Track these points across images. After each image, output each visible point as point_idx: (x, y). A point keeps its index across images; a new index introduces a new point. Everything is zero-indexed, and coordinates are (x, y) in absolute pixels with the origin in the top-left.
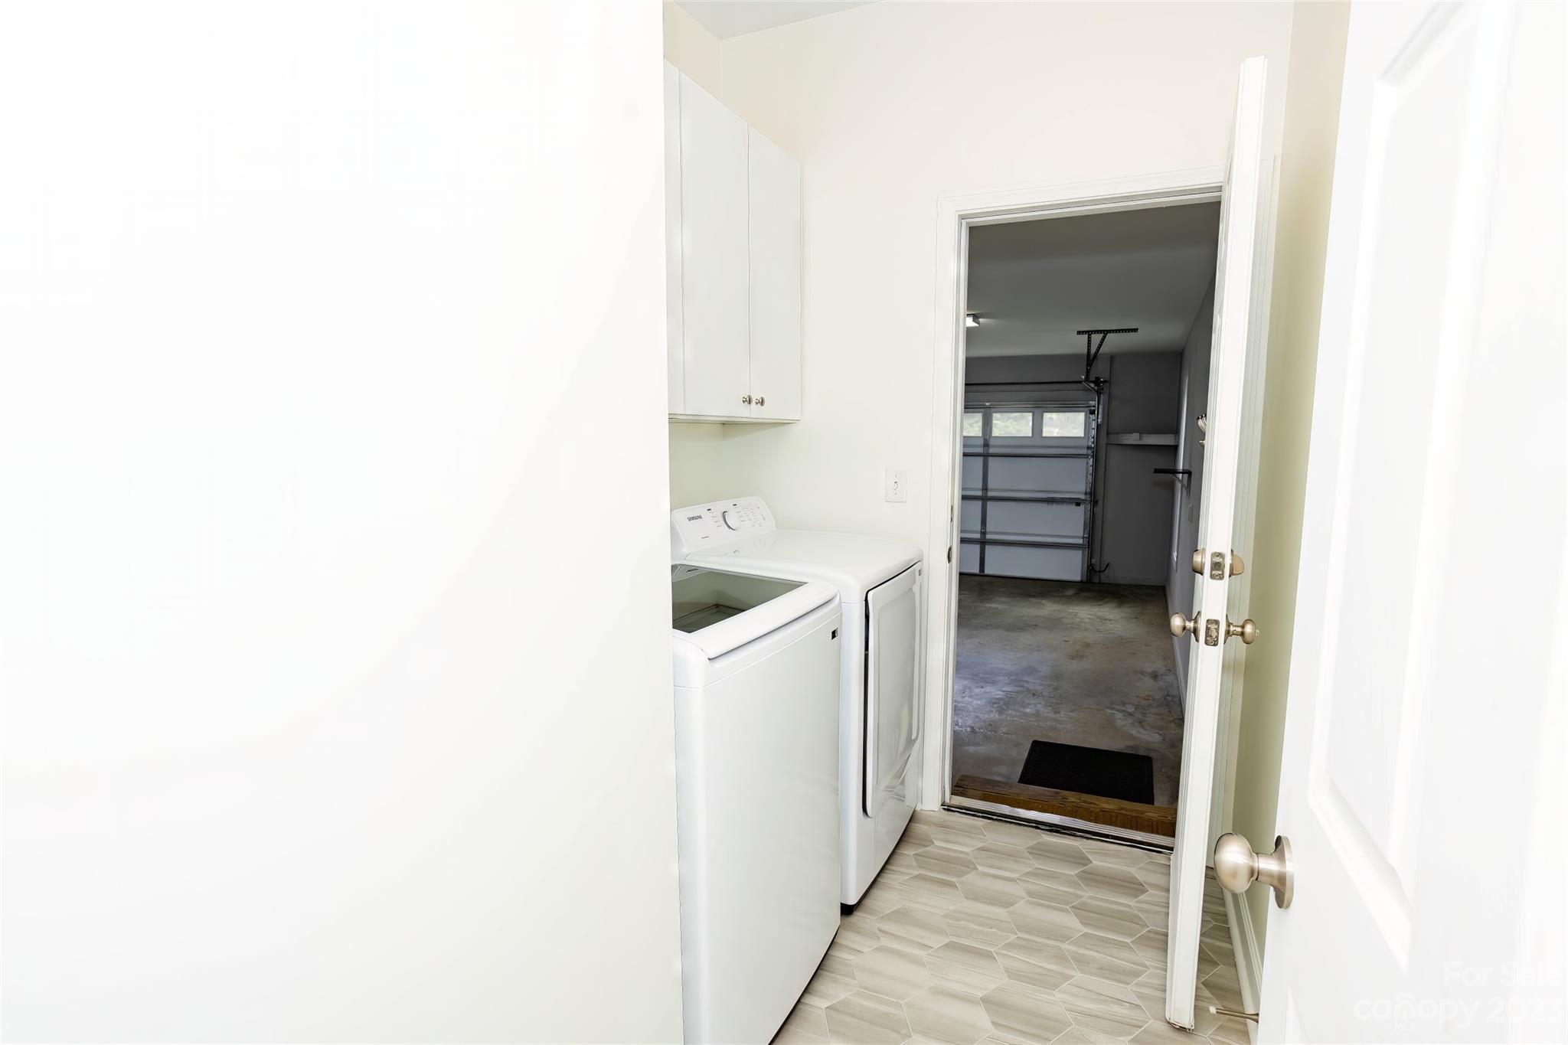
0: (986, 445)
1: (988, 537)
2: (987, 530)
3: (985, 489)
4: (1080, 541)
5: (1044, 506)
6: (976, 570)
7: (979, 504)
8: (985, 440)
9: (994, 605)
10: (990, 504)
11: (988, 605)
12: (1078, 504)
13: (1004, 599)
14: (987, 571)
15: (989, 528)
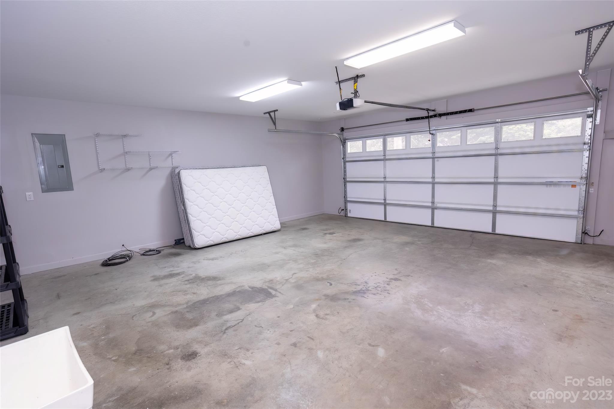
0: (497, 148)
1: (498, 209)
2: (498, 204)
3: (496, 177)
4: (576, 213)
5: (544, 188)
6: (490, 231)
7: (492, 187)
8: (497, 145)
9: (494, 261)
10: (500, 187)
11: (489, 261)
12: (574, 186)
13: (504, 256)
14: (497, 231)
15: (499, 203)
